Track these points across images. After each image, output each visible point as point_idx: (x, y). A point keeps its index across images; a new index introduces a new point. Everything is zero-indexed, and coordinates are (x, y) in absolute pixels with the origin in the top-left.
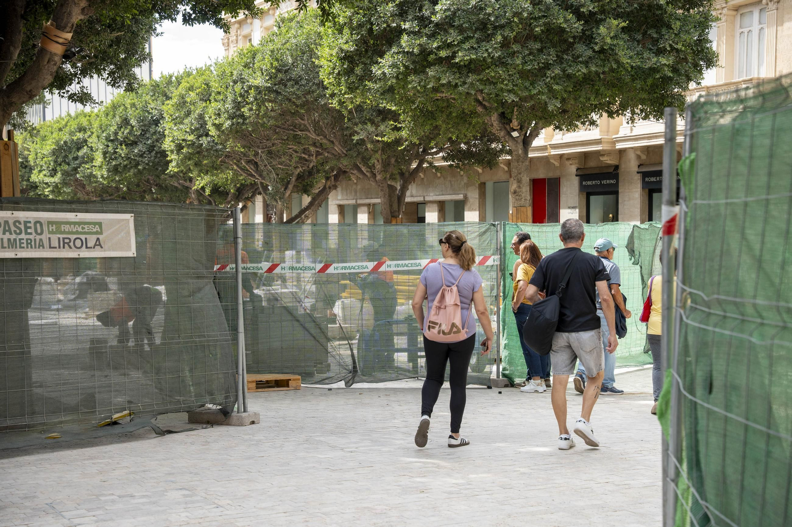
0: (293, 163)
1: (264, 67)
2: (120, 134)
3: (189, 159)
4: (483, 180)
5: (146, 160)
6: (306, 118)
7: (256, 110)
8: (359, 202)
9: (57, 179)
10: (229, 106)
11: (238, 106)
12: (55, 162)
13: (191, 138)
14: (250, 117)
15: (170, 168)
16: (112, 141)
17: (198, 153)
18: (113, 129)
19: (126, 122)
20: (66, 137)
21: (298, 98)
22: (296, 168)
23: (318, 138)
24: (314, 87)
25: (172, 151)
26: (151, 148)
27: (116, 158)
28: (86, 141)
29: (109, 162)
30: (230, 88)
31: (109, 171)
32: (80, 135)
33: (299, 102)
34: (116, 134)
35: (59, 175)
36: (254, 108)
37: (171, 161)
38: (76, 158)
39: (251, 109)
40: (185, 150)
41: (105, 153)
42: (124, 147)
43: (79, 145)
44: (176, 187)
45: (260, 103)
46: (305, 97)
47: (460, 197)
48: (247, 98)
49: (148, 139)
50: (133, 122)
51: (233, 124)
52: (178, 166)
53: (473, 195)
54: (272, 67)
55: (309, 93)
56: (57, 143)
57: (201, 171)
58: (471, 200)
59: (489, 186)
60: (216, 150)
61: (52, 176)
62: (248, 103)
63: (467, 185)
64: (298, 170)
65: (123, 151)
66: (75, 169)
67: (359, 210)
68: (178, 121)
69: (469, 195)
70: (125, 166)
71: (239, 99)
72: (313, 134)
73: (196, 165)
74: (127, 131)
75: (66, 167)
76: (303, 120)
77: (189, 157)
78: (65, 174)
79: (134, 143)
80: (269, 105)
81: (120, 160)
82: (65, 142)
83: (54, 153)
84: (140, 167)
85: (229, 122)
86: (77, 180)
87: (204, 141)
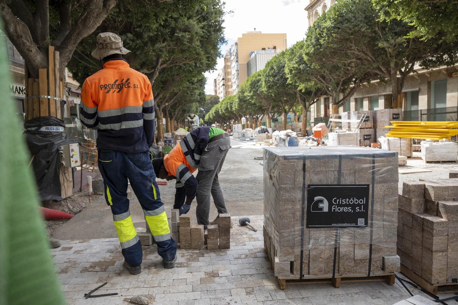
0: (341, 75)
1: (331, 17)
2: (270, 73)
3: (296, 76)
4: (429, 80)
5: (280, 82)
6: (353, 42)
7: (327, 40)
8: (364, 96)
9: (251, 94)
10: (313, 41)
11: (317, 40)
12: (251, 88)
13: (296, 66)
14: (324, 44)
15: (288, 82)
16: (268, 76)
17: (299, 72)
18: (268, 71)
19: (272, 68)
20: (254, 79)
21: (350, 29)
22: (342, 77)
23: (359, 54)
24: (359, 23)
25: (288, 74)
26: (282, 77)
27: (269, 83)
28: (260, 80)
29: (267, 84)
30: (314, 33)
31: (267, 88)
32: (259, 78)
33: (350, 32)
34: (269, 73)
35: (252, 92)
36: (326, 39)
37: (288, 78)
38: (257, 86)
39: (325, 40)
40: (293, 72)
41: (265, 81)
42: (272, 77)
43: (258, 81)
44: (292, 93)
45: (329, 35)
46: (354, 29)
47: (417, 89)
48: (323, 34)
49: (280, 73)
50: (275, 68)
51: (315, 50)
52: (291, 80)
53: (424, 88)
54: (335, 15)
55: (356, 26)
56: (251, 81)
57: (300, 81)
58: (423, 90)
59: (433, 83)
60: (307, 70)
61: (250, 93)
62: (322, 37)
63: (420, 84)
64: (343, 79)
65: (271, 79)
66: (257, 90)
67: (364, 100)
68: (290, 60)
69: (422, 88)
70: (273, 85)
71: (318, 36)
72: (357, 51)
73: (299, 78)
74: (273, 71)
75: (254, 89)
76: (352, 43)
77: (295, 75)
78: (254, 92)
79: (276, 76)
80: (334, 35)
81: (270, 83)
82: (254, 81)
83: (251, 85)
84: (278, 85)
85: (313, 49)
86: (258, 94)
87: (301, 67)
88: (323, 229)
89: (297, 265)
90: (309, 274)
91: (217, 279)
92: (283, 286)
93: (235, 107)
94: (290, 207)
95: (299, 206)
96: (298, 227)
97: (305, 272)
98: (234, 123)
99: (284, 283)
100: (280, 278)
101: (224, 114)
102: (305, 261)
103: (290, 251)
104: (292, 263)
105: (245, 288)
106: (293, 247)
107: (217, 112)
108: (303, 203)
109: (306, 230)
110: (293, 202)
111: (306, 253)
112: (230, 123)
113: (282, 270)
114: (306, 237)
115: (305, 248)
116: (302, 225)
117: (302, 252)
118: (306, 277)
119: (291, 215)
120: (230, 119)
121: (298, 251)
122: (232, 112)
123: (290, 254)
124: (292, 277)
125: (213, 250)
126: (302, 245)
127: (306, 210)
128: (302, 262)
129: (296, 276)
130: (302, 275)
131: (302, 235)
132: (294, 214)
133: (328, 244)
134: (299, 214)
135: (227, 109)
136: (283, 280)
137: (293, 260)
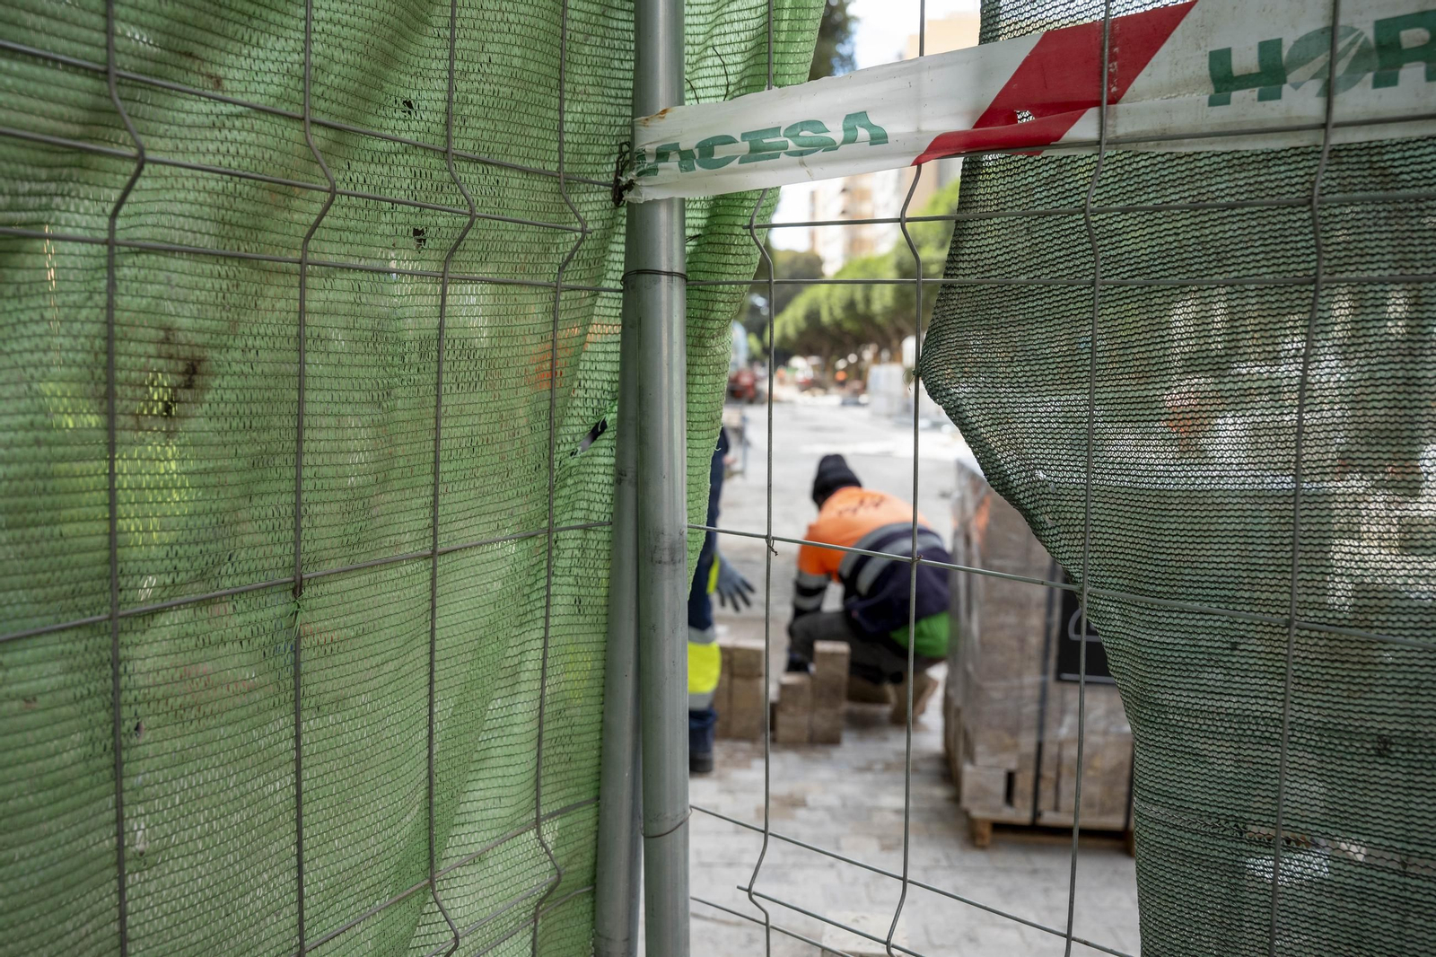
88: (1101, 688)
89: (1024, 783)
90: (1056, 808)
91: (801, 813)
92: (982, 837)
93: (883, 299)
94: (1011, 619)
95: (1036, 621)
96: (1032, 678)
97: (1046, 803)
98: (877, 359)
99: (986, 831)
100: (977, 813)
101: (838, 324)
102: (1048, 773)
103: (1008, 740)
104: (1010, 778)
105: (880, 838)
106: (1014, 731)
107: (812, 316)
108: (1050, 613)
109: (1054, 689)
110: (1022, 606)
111: (1050, 751)
112: (860, 359)
113: (982, 792)
114: (1053, 705)
115: (1049, 736)
116: (1044, 672)
117: (1040, 746)
118: (1049, 818)
119: (1014, 644)
120: (859, 342)
121: (1028, 742)
122: (868, 319)
123: (1005, 749)
124: (1008, 815)
125: (792, 744)
126: (1041, 727)
127: (1055, 632)
128: (1038, 777)
129: (1021, 814)
130: (1037, 813)
131: (1043, 699)
132: (1022, 640)
133: (1113, 729)
134: (1035, 641)
135: (850, 306)
136: (984, 821)
137: (1013, 765)
